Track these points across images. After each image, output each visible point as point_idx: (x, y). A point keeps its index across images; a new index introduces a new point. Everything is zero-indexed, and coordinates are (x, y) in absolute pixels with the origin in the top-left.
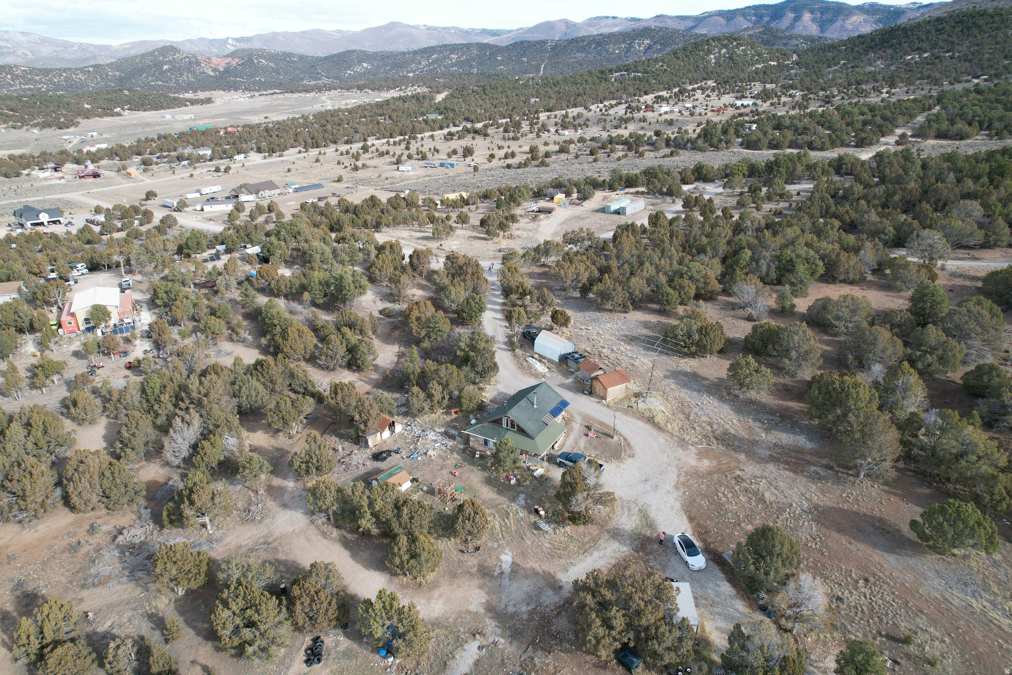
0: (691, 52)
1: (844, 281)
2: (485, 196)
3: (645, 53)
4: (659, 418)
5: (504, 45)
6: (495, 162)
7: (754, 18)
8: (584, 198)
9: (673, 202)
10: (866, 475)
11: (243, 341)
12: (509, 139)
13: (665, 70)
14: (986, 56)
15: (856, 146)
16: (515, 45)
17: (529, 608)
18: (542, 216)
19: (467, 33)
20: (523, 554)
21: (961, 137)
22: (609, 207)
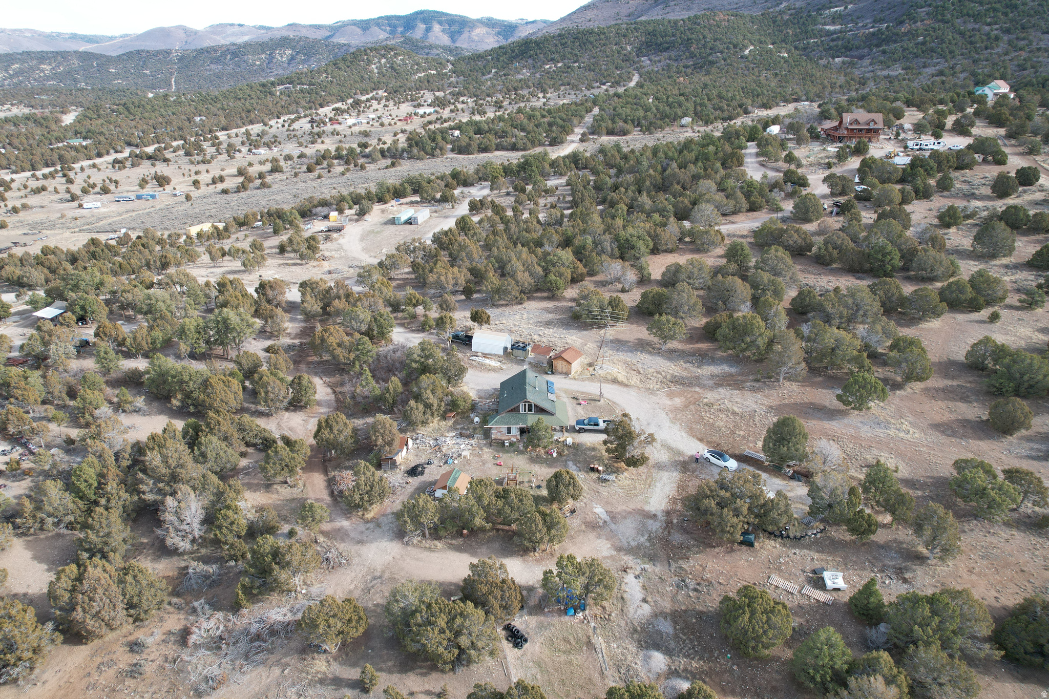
0: (351, 62)
1: (666, 251)
2: (242, 223)
3: (289, 64)
4: (621, 378)
5: (114, 54)
6: (203, 190)
7: (388, 28)
8: (362, 213)
9: (453, 207)
10: (784, 378)
11: (137, 411)
12: (198, 163)
13: (332, 82)
14: (603, 67)
15: (551, 145)
16: (130, 55)
17: (646, 537)
18: (335, 235)
19: (51, 37)
20: (607, 503)
21: (624, 133)
22: (399, 218)
